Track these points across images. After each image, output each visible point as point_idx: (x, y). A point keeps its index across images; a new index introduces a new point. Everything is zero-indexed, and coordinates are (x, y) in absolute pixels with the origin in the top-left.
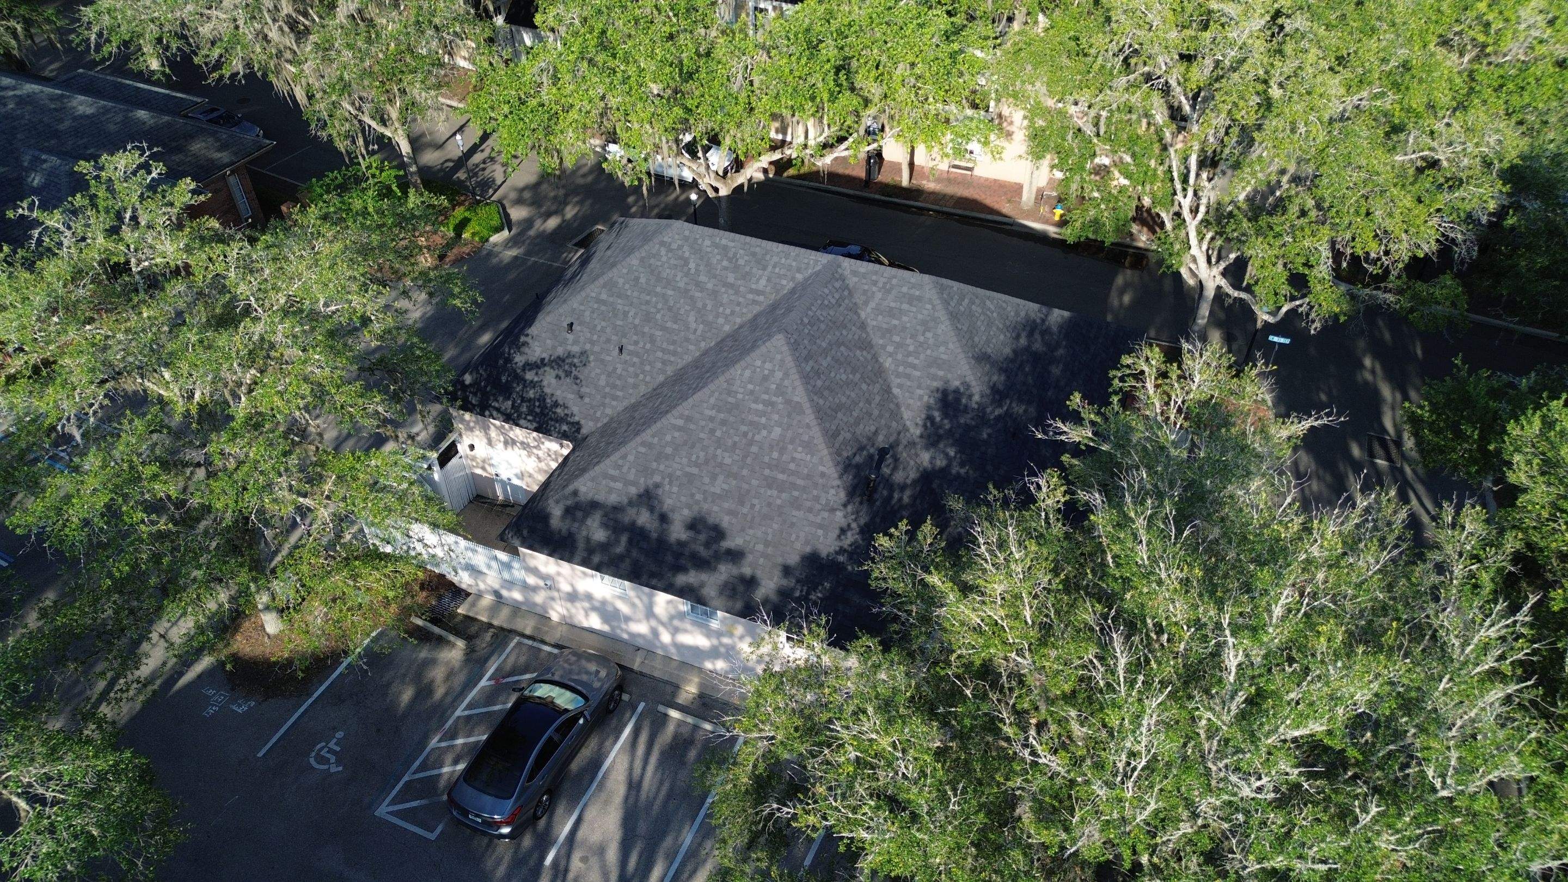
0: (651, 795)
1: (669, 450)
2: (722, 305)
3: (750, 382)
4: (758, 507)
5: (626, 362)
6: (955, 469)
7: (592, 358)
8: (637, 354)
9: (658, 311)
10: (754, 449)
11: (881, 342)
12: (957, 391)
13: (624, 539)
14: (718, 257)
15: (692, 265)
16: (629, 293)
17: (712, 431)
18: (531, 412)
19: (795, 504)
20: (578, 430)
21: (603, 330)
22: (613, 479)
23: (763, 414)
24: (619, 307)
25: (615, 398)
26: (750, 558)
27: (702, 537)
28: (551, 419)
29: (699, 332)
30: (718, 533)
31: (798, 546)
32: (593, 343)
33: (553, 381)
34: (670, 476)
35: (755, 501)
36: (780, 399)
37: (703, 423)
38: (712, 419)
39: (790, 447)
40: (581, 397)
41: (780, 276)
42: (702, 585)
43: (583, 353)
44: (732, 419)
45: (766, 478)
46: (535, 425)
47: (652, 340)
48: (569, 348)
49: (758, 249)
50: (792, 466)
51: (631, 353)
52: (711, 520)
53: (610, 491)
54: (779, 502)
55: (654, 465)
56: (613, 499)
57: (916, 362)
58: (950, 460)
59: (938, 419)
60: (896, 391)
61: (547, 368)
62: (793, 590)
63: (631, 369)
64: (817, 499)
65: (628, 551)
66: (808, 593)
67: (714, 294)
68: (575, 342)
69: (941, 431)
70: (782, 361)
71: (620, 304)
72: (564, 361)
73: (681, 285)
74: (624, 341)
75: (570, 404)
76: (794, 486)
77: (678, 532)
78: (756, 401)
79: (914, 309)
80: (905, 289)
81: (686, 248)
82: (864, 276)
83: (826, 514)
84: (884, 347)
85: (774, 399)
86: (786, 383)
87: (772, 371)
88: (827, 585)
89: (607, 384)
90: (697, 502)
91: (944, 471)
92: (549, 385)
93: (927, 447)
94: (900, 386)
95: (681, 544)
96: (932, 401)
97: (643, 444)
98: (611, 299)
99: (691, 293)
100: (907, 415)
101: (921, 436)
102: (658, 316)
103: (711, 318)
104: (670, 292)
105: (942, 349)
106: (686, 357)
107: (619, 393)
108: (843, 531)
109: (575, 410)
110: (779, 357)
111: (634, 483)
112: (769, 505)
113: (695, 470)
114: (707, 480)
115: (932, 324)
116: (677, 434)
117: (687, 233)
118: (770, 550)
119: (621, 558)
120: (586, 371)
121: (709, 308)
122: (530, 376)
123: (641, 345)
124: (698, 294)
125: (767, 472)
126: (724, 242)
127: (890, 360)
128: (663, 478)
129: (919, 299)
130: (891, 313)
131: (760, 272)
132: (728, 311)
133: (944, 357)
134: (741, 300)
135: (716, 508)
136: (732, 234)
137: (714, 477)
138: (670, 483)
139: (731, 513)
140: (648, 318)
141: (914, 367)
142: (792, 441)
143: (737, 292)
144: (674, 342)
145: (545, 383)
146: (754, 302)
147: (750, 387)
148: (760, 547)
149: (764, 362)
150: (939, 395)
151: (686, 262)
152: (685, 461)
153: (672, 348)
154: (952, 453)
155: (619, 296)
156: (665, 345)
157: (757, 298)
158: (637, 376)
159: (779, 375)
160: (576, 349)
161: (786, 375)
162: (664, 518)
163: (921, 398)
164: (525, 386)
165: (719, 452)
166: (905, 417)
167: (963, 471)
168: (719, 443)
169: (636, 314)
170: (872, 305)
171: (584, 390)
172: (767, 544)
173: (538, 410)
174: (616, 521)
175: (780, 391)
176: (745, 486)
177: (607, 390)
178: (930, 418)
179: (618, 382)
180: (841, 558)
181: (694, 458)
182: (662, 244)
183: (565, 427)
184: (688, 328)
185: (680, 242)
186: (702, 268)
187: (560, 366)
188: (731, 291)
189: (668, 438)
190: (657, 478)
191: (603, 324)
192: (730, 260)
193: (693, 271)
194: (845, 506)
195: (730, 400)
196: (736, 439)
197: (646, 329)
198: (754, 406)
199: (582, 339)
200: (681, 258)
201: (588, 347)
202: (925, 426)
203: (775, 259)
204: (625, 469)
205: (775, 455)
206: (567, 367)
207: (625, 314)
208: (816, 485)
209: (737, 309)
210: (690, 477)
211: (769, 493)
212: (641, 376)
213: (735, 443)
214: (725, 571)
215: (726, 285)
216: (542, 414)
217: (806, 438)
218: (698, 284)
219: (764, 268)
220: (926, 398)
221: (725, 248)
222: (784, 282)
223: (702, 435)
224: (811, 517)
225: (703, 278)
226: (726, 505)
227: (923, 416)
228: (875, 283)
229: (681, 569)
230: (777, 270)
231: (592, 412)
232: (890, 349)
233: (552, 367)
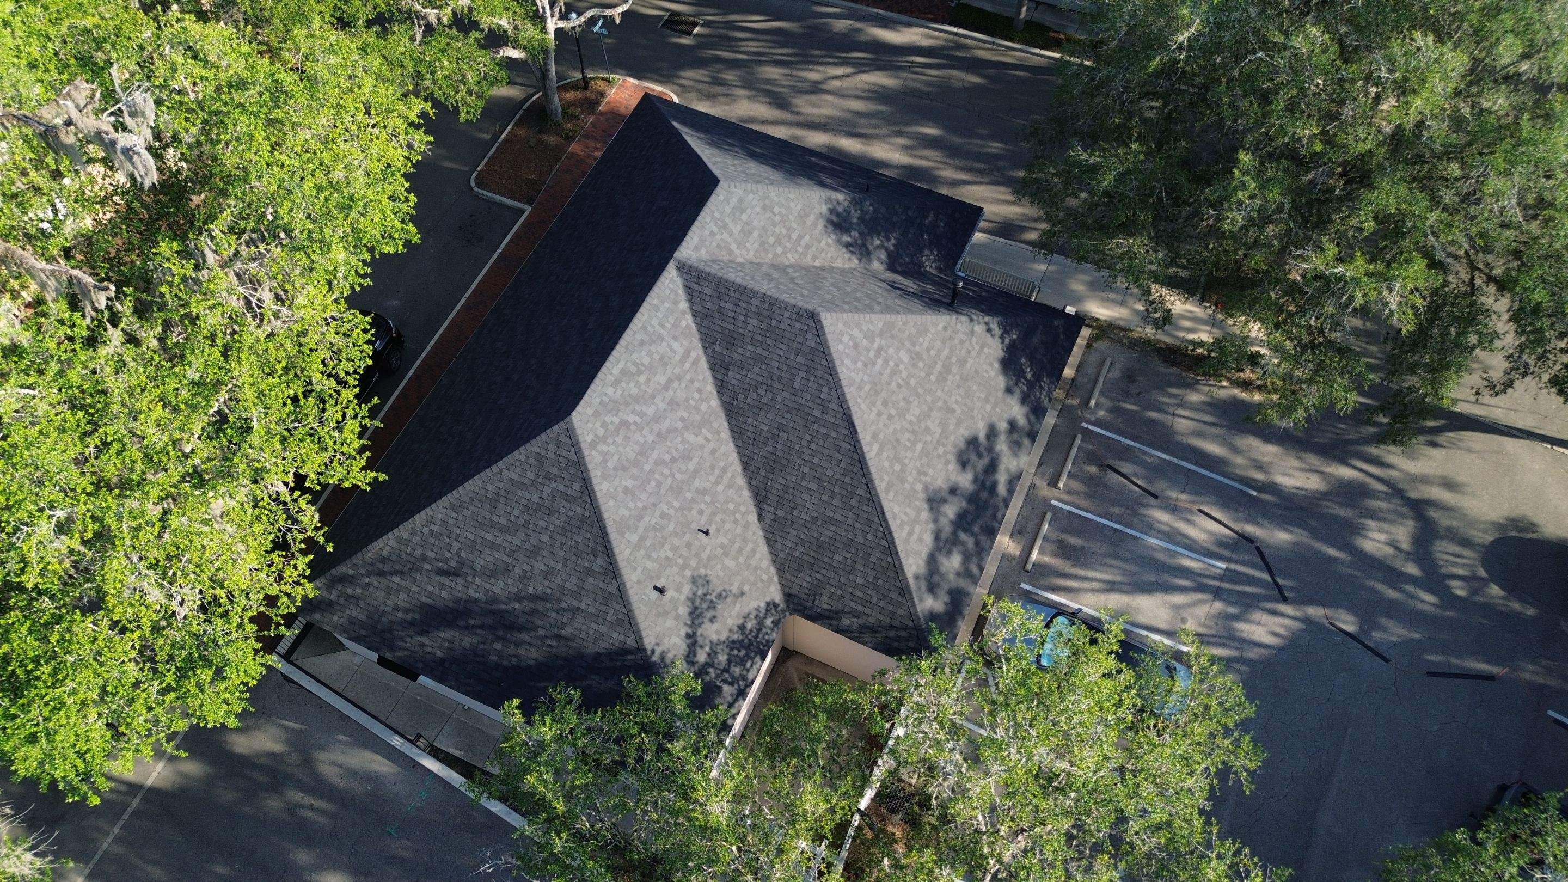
0: (1117, 571)
1: (897, 467)
2: (687, 400)
3: (856, 363)
4: (959, 399)
5: (718, 530)
6: (891, 244)
7: (702, 571)
8: (714, 514)
9: (673, 475)
10: (913, 382)
11: (770, 256)
12: (831, 211)
13: (963, 536)
14: (632, 384)
15: (631, 418)
16: (640, 505)
17: (890, 417)
18: (742, 662)
19: (962, 362)
20: (776, 606)
21: (675, 549)
22: (911, 533)
23: (886, 362)
24: (653, 521)
25: (754, 551)
26: (994, 419)
27: (973, 457)
28: (757, 636)
29: (709, 436)
30: (972, 442)
31: (992, 373)
32: (684, 567)
33: (716, 626)
34: (920, 473)
35: (953, 398)
36: (877, 340)
37: (881, 425)
38: (879, 414)
39: (917, 348)
40: (742, 594)
41: (675, 326)
42: (1008, 470)
43: (694, 580)
44: (884, 395)
45: (938, 381)
46: (758, 659)
47: (704, 492)
48: (683, 598)
49: (638, 337)
50: (932, 353)
51: (710, 522)
52: (962, 445)
53: (920, 540)
54: (958, 377)
55: (906, 485)
56: (928, 539)
57: (797, 233)
58: (881, 247)
59: (849, 239)
60: (817, 263)
61: (699, 632)
62: (1022, 392)
63: (727, 526)
64: (962, 342)
65: (973, 534)
66: (1026, 379)
67: (673, 404)
68: (678, 589)
69: (859, 242)
70: (845, 323)
71: (650, 520)
72: (696, 608)
73: (650, 438)
74: (694, 526)
75: (746, 611)
76: (948, 358)
77: (965, 480)
78: (874, 364)
79: (749, 211)
80: (728, 210)
81: (608, 419)
82: (702, 241)
83: (974, 340)
84: (776, 255)
85: (876, 346)
86: (865, 328)
87: (852, 337)
88: (1023, 360)
89: (736, 559)
90: (945, 453)
91: (890, 255)
92: (718, 632)
93: (870, 260)
94: (814, 258)
95: (975, 480)
96: (833, 237)
97: (887, 491)
98: (641, 530)
99: (664, 431)
100: (839, 264)
101: (860, 260)
102: (679, 476)
103: (698, 418)
104: (655, 455)
105: (792, 205)
106: (731, 459)
107: (750, 546)
108: (989, 330)
109: (754, 604)
110: (840, 326)
111: (919, 513)
112: (959, 386)
113: (919, 446)
114: (929, 438)
115: (767, 202)
116: (885, 455)
117: (590, 411)
118: (992, 400)
119: (977, 543)
120: (715, 581)
121: (685, 415)
122: (702, 657)
123: (703, 506)
124: (666, 424)
125: (933, 378)
126: (616, 371)
127: (789, 255)
128: (920, 481)
129: (741, 201)
130: (746, 233)
131: (664, 344)
132: (696, 395)
133: (799, 207)
134: (688, 377)
135: (952, 438)
136: (611, 358)
137: (927, 430)
138: (925, 474)
139: (959, 423)
140: (677, 490)
141: (800, 237)
142: (914, 345)
143: (679, 378)
144: (712, 467)
145: (715, 638)
146: (695, 363)
147: (860, 364)
148: (988, 407)
149: (841, 341)
150: (830, 228)
151: (624, 424)
152: (909, 454)
153: (717, 472)
154: (877, 242)
155: (640, 518)
156: (712, 479)
157: (691, 359)
158: (736, 522)
159: (856, 332)
160: (687, 589)
161: (858, 325)
162: (953, 491)
163: (828, 245)
164: (712, 666)
165: (908, 417)
166: (841, 265)
167: (893, 241)
168: (901, 415)
169: (668, 503)
170: (734, 247)
171: (735, 589)
172: (987, 400)
173: (743, 652)
174: (947, 541)
175: (870, 337)
176: (940, 404)
177: (741, 560)
178: (848, 246)
179: (737, 545)
180: (1007, 341)
181: (909, 444)
182: (593, 445)
183: (769, 622)
184: (702, 447)
185: (598, 425)
186: (638, 408)
187: (700, 615)
188: (676, 384)
189: (886, 464)
190: (919, 487)
191: (667, 547)
192: (639, 373)
193: (638, 420)
194: (972, 320)
195: (867, 387)
196: (901, 396)
197: (689, 495)
198: (878, 367)
199: (678, 579)
200: (617, 430)
201: (688, 573)
202: (852, 253)
203: (655, 322)
204: (905, 518)
205: (921, 365)
206: (704, 606)
207: (663, 516)
208: (951, 338)
209: (696, 384)
210: (925, 453)
211: (949, 383)
212: (738, 516)
213: (904, 399)
214: (1002, 446)
215: (666, 387)
216: (748, 648)
217: (914, 331)
218: (657, 419)
219: (661, 338)
220: (830, 241)
221: (623, 372)
222: (684, 323)
223: (891, 429)
224: (974, 353)
225: (650, 411)
226: (951, 427)
227: (844, 250)
228: (712, 234)
229: (994, 485)
230: (668, 326)
231: (760, 585)
232: (779, 250)
233: (700, 625)
